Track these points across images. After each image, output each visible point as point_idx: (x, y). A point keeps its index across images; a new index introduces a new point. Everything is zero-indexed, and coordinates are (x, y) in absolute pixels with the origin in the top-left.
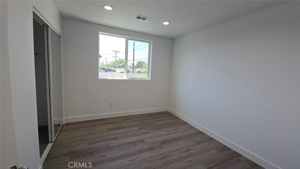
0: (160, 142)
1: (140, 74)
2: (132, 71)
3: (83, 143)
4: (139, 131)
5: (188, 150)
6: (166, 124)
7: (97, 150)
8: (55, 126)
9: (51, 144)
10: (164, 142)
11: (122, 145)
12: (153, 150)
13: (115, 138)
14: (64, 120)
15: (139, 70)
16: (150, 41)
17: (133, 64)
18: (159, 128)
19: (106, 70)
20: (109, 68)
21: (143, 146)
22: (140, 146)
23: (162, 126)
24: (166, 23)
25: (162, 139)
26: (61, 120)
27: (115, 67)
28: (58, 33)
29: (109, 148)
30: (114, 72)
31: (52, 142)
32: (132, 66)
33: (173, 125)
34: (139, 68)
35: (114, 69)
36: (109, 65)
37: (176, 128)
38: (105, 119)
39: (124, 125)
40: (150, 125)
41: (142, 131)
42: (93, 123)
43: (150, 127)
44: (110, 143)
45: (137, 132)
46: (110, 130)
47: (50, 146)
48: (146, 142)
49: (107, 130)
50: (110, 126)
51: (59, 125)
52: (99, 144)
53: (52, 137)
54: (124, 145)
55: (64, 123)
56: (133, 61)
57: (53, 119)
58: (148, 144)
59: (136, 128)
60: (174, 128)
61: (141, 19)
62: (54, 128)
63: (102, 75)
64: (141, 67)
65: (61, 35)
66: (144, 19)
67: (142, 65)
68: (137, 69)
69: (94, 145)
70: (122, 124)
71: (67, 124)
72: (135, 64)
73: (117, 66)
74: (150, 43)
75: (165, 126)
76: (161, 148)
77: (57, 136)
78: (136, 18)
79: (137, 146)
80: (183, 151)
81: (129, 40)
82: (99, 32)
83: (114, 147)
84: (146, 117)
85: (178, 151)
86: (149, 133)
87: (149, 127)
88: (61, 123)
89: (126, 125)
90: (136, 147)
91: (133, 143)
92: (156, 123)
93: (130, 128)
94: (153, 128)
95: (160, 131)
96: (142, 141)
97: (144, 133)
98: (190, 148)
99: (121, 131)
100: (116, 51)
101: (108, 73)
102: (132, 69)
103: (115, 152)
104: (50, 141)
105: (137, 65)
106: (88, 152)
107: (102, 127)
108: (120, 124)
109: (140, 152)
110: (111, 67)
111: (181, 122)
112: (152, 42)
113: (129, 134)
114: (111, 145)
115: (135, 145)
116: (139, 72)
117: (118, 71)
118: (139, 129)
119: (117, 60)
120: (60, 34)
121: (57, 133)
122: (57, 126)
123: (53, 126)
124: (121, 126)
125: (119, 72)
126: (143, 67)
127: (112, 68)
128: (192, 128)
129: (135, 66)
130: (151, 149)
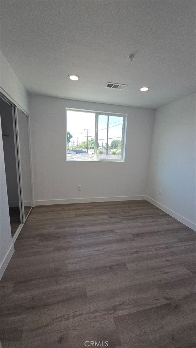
0: (133, 234)
1: (114, 155)
2: (106, 152)
3: (51, 227)
4: (109, 220)
5: (167, 248)
6: (141, 215)
7: (64, 236)
8: (26, 208)
9: (22, 225)
10: (138, 235)
11: (89, 233)
12: (124, 242)
13: (83, 225)
14: (34, 202)
15: (113, 151)
16: (124, 114)
17: (107, 144)
18: (133, 219)
19: (77, 152)
20: (80, 149)
21: (112, 236)
22: (109, 236)
23: (136, 217)
24: (144, 89)
25: (135, 231)
26: (31, 202)
27: (86, 148)
28: (26, 112)
29: (76, 235)
30: (86, 153)
31: (23, 223)
32: (106, 147)
33: (151, 216)
34: (114, 149)
35: (86, 150)
36: (80, 146)
37: (154, 220)
38: (73, 205)
39: (93, 212)
40: (122, 214)
41: (113, 220)
42: (61, 208)
43: (123, 217)
44: (77, 229)
45: (106, 221)
46: (77, 216)
47: (21, 226)
48: (117, 232)
49: (75, 216)
50: (78, 212)
51: (29, 207)
52: (66, 229)
53: (24, 218)
54: (92, 233)
55: (34, 206)
56: (106, 140)
57: (23, 201)
58: (119, 235)
59: (106, 217)
60: (151, 220)
61: (113, 87)
62: (25, 209)
63: (71, 157)
64: (116, 147)
65: (28, 115)
66: (116, 87)
67: (117, 145)
68: (111, 150)
69: (61, 230)
70: (91, 211)
71: (37, 207)
72: (110, 144)
73: (88, 147)
74: (124, 117)
75: (140, 216)
76: (133, 241)
77: (28, 217)
78: (106, 86)
79: (106, 236)
80: (161, 247)
81: (99, 115)
82: (66, 108)
83: (81, 234)
84: (119, 204)
85: (154, 247)
86: (120, 223)
87: (121, 217)
88: (31, 206)
89: (96, 212)
90: (104, 236)
91: (102, 232)
92: (130, 212)
93: (99, 216)
94: (126, 217)
95: (134, 222)
96: (112, 231)
97: (114, 223)
98: (171, 245)
99: (90, 218)
100: (88, 130)
101: (79, 155)
102: (106, 150)
103: (82, 239)
104: (21, 222)
105: (112, 145)
106: (55, 236)
107: (70, 212)
108: (88, 211)
109: (108, 242)
110: (83, 148)
111: (162, 214)
112: (127, 115)
113: (97, 222)
114: (78, 232)
115: (104, 235)
116: (114, 153)
117: (90, 152)
118: (109, 218)
119: (88, 140)
120: (27, 113)
121: (28, 214)
122: (27, 208)
123: (24, 208)
124: (90, 212)
125: (91, 154)
126: (119, 147)
127: (83, 150)
128: (175, 221)
129: (109, 147)
130: (122, 241)
